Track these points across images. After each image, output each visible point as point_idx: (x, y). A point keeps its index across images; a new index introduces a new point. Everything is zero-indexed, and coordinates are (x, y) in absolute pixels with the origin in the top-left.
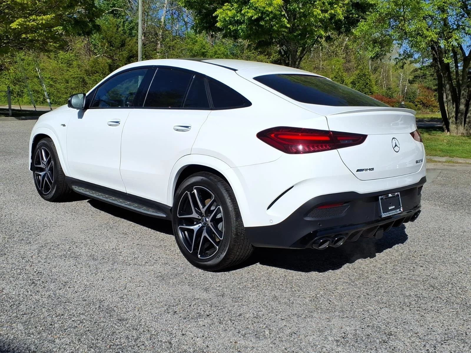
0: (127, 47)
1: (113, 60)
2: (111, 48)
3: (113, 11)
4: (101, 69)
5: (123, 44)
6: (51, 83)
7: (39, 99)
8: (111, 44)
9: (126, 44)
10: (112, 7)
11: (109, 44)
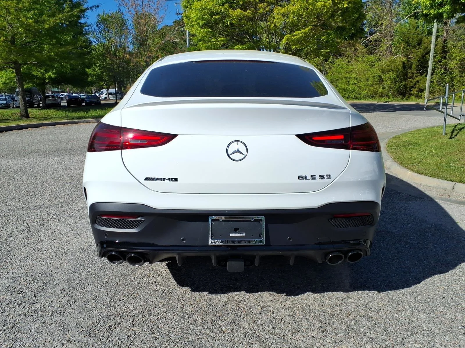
0: (423, 46)
1: (408, 58)
2: (408, 47)
3: (415, 13)
4: (396, 67)
5: (419, 43)
6: (355, 82)
7: (345, 96)
8: (408, 44)
9: (422, 43)
10: (414, 10)
11: (407, 44)
